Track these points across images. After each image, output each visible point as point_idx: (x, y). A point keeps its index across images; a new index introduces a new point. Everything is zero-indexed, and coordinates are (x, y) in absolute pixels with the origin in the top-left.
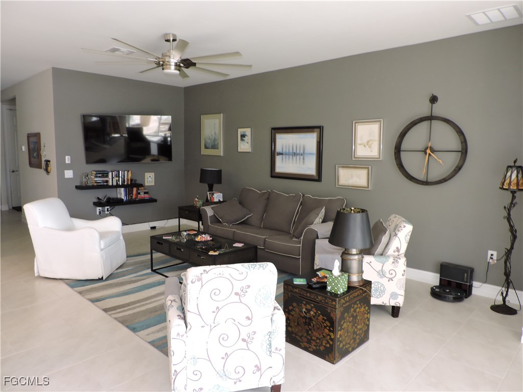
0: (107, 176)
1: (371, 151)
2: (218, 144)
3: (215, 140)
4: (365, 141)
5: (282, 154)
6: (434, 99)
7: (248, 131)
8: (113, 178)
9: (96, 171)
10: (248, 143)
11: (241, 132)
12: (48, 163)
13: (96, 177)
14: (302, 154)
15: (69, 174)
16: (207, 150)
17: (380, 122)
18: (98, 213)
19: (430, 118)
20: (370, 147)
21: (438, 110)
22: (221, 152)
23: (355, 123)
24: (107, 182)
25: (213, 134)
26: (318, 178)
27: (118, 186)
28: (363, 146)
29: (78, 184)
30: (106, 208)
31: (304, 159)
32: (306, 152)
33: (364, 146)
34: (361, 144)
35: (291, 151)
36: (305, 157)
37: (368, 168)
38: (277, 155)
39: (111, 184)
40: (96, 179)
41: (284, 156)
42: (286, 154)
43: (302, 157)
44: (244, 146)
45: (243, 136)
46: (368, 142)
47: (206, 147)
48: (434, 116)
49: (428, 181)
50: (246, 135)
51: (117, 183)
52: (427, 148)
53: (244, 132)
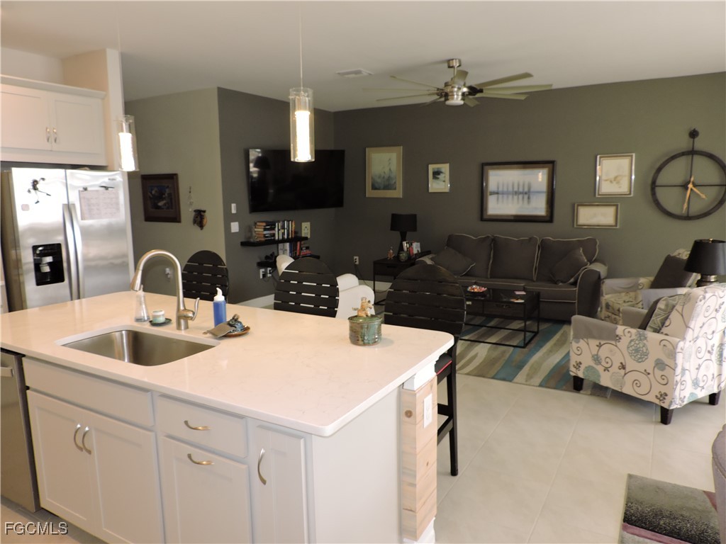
0: (274, 229)
1: (620, 187)
2: (395, 183)
3: (389, 178)
4: (612, 176)
5: (497, 193)
6: (693, 134)
7: (445, 168)
8: (279, 230)
9: (266, 222)
10: (444, 181)
11: (433, 169)
12: (202, 214)
13: (265, 229)
14: (526, 193)
15: (235, 227)
16: (376, 191)
17: (632, 156)
18: (261, 277)
19: (692, 152)
20: (618, 183)
21: (700, 144)
22: (398, 193)
23: (600, 157)
24: (274, 235)
25: (387, 170)
26: (549, 218)
27: (283, 241)
28: (608, 182)
29: (243, 240)
30: (269, 269)
31: (529, 198)
32: (532, 190)
33: (611, 182)
34: (606, 180)
35: (510, 189)
36: (531, 196)
37: (617, 206)
38: (491, 195)
39: (277, 238)
40: (265, 232)
41: (500, 196)
42: (503, 193)
43: (526, 197)
44: (440, 185)
45: (437, 174)
46: (616, 178)
47: (374, 188)
48: (696, 151)
49: (690, 215)
50: (442, 172)
51: (283, 237)
52: (689, 182)
53: (438, 168)
